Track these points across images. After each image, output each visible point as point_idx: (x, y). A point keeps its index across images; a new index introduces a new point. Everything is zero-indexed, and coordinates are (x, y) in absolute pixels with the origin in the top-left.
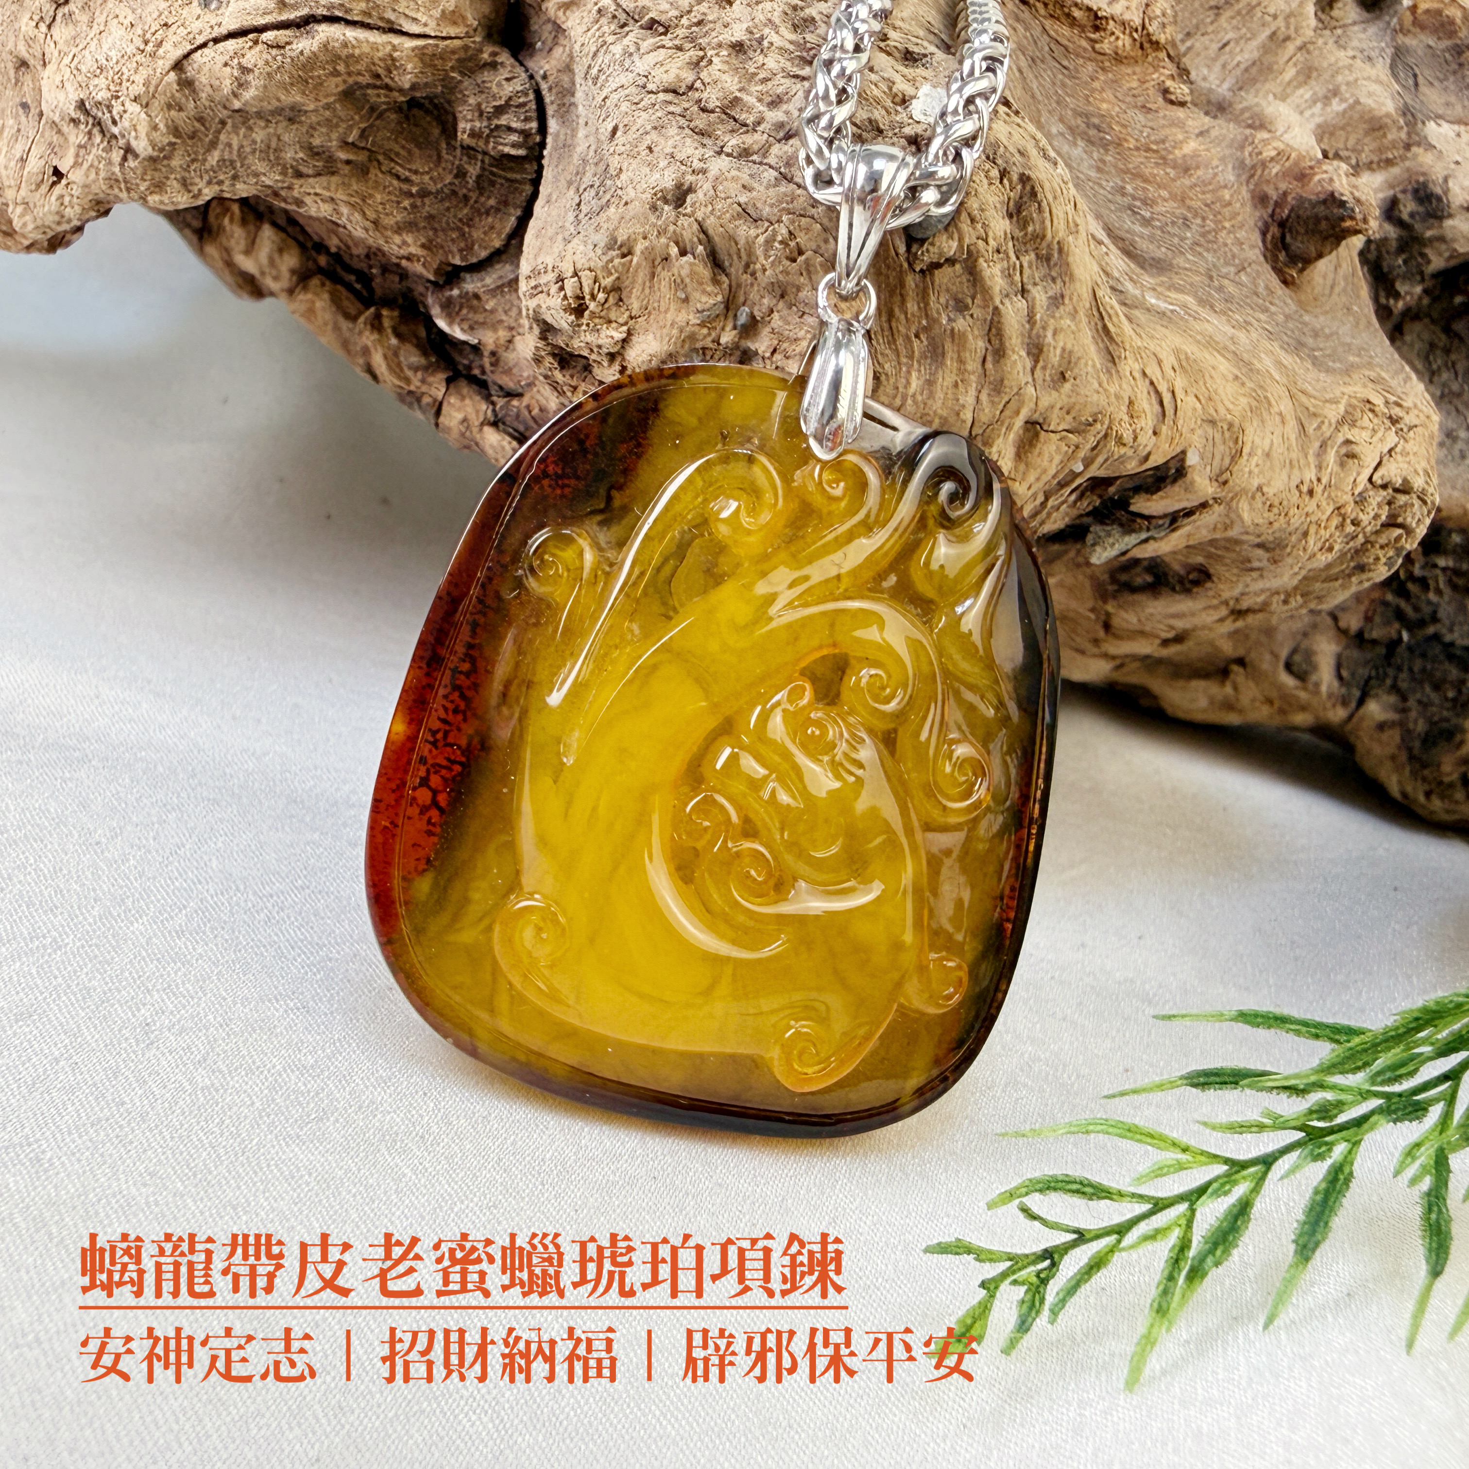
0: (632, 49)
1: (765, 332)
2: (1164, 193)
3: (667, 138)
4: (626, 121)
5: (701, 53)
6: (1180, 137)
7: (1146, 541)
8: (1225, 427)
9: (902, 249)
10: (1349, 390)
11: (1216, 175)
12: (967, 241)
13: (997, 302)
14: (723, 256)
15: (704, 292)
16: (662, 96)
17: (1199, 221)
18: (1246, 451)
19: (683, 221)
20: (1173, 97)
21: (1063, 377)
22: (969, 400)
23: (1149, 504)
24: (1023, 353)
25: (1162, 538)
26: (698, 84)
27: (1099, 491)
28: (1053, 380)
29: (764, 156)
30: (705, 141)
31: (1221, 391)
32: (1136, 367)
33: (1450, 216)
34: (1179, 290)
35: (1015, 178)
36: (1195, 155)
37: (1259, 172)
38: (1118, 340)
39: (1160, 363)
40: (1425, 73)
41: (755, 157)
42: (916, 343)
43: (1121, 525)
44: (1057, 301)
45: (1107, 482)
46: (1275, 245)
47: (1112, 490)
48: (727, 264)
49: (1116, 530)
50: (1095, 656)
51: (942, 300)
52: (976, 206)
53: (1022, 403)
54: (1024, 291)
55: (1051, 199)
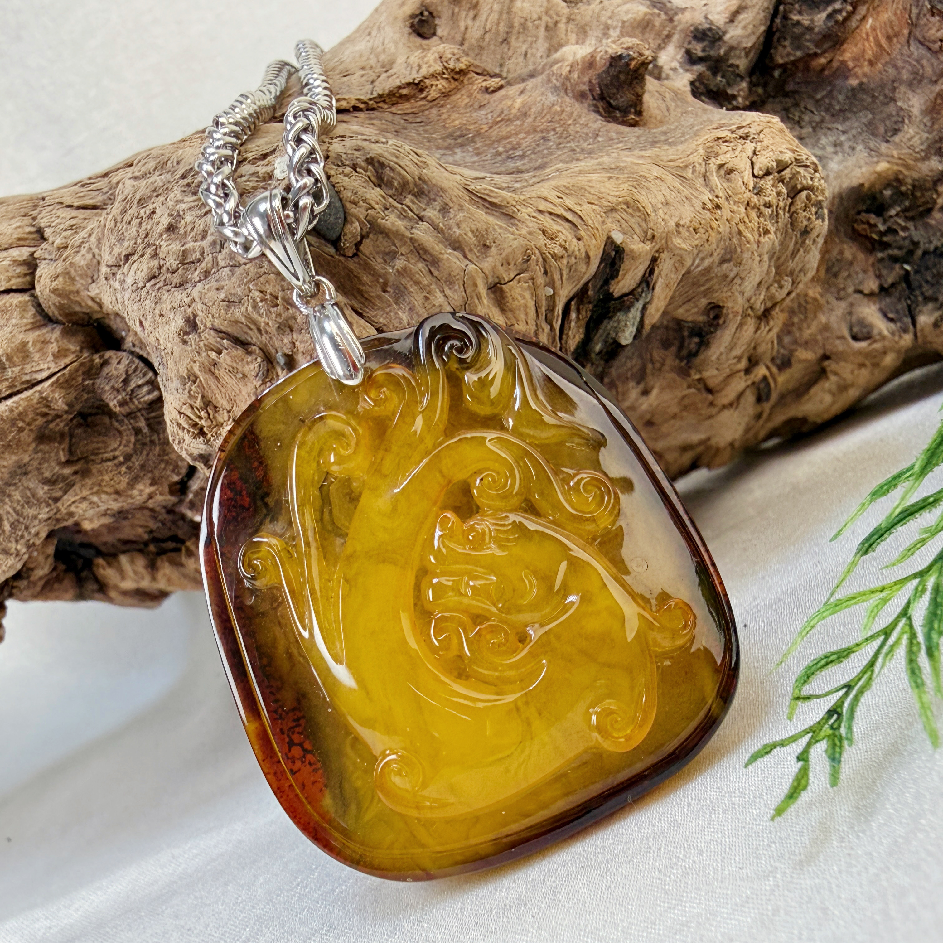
1: (299, 357)
2: (522, 136)
3: (165, 302)
4: (141, 313)
5: (154, 247)
6: (510, 103)
7: (644, 308)
8: (625, 207)
9: (332, 251)
10: (701, 140)
11: (543, 105)
12: (362, 217)
13: (408, 234)
14: (243, 338)
15: (248, 363)
16: (149, 285)
17: (552, 133)
18: (649, 210)
19: (204, 336)
20: (492, 89)
21: (486, 246)
22: (441, 300)
23: (621, 284)
24: (450, 251)
25: (652, 299)
26: (162, 263)
27: (585, 300)
28: (482, 253)
29: (218, 265)
30: (185, 286)
31: (603, 190)
32: (531, 211)
33: (724, 33)
35: (363, 164)
36: (524, 105)
37: (569, 84)
38: (504, 203)
39: (546, 199)
41: (213, 270)
42: (387, 295)
43: (620, 310)
44: (444, 210)
45: (584, 290)
46: (609, 112)
47: (590, 293)
48: (249, 339)
49: (620, 316)
50: (719, 412)
51: (380, 260)
52: (349, 194)
53: (472, 278)
54: (421, 219)
55: (395, 159)
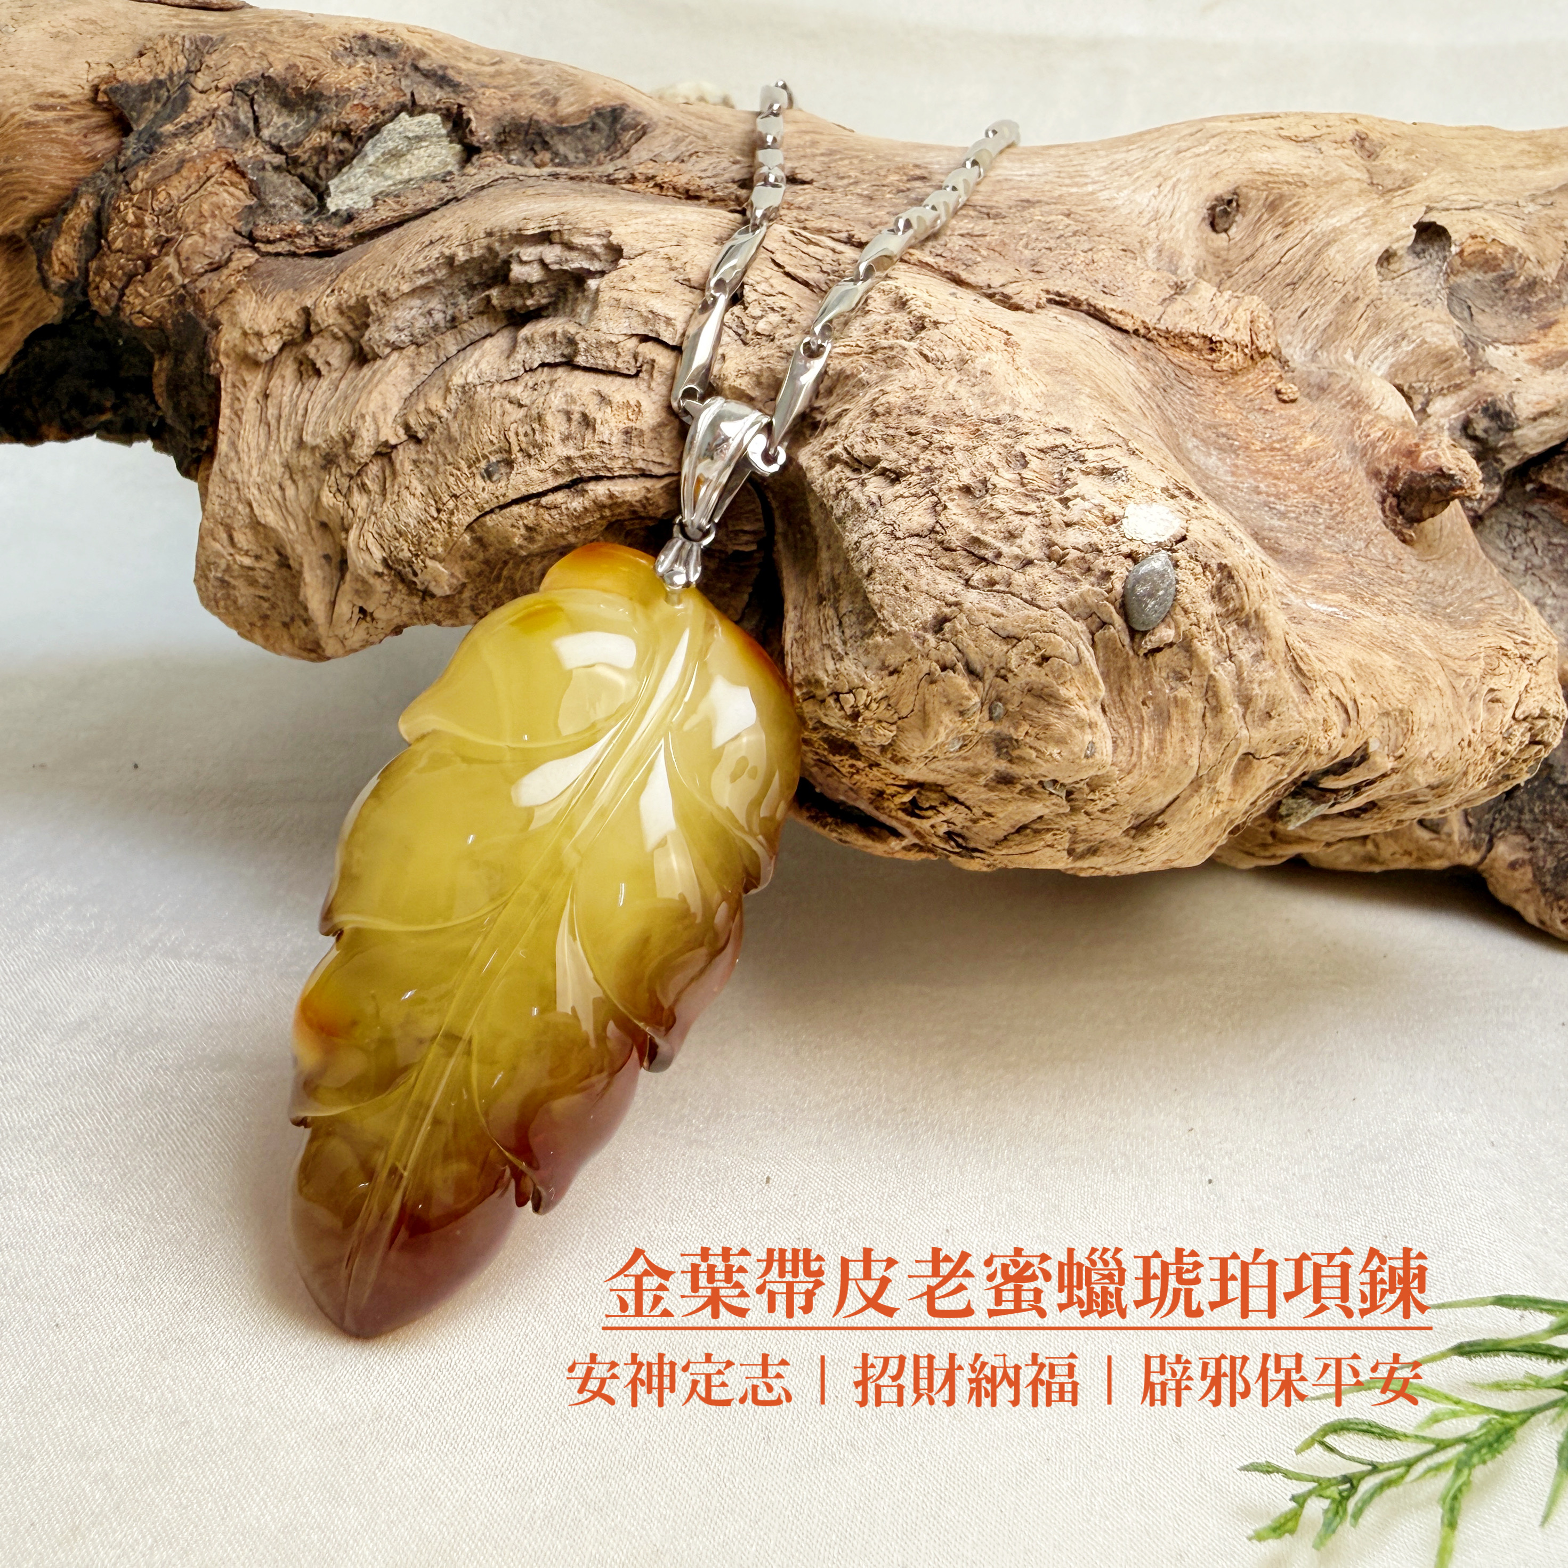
0: (874, 499)
3: (921, 576)
4: (880, 565)
5: (935, 499)
6: (1298, 433)
7: (1333, 806)
8: (1398, 714)
9: (1127, 640)
10: (1484, 642)
11: (1334, 462)
12: (1183, 628)
13: (1211, 670)
14: (978, 668)
16: (908, 540)
18: (1415, 727)
19: (942, 645)
20: (1285, 397)
21: (1269, 715)
22: (1195, 750)
23: (1335, 781)
24: (1236, 706)
26: (938, 528)
28: (1261, 720)
29: (1007, 585)
30: (950, 574)
31: (1390, 685)
32: (1326, 691)
33: (1519, 427)
34: (1334, 589)
35: (1214, 567)
36: (1314, 447)
37: (1370, 452)
38: (1309, 674)
39: (1341, 679)
40: (1477, 304)
41: (997, 587)
42: (1144, 710)
43: (1314, 799)
44: (1259, 658)
45: (1305, 777)
46: (1393, 512)
48: (980, 671)
49: (1310, 803)
51: (1164, 674)
53: (1238, 743)
55: (1244, 576)
